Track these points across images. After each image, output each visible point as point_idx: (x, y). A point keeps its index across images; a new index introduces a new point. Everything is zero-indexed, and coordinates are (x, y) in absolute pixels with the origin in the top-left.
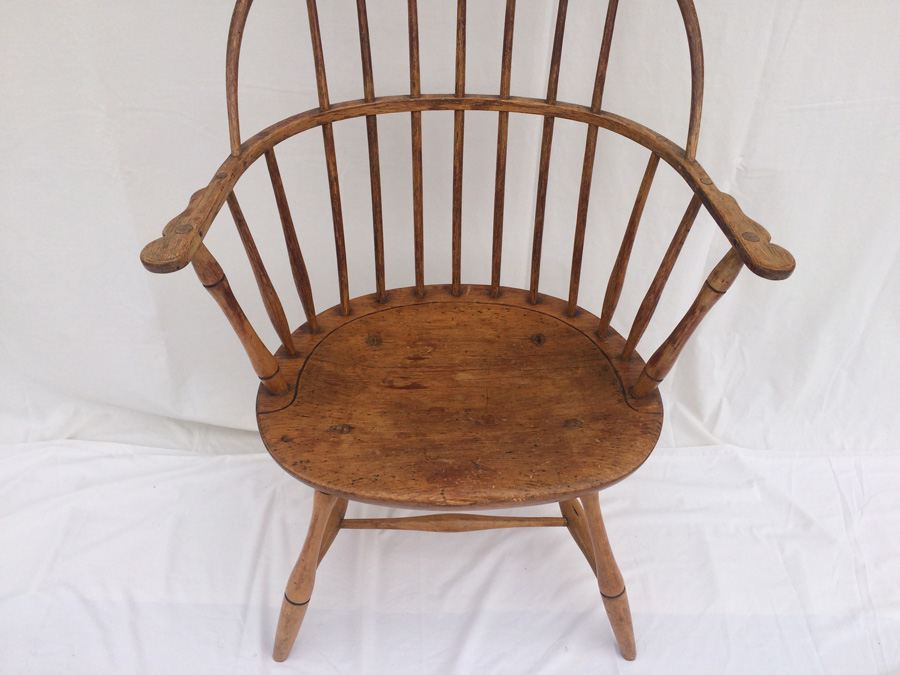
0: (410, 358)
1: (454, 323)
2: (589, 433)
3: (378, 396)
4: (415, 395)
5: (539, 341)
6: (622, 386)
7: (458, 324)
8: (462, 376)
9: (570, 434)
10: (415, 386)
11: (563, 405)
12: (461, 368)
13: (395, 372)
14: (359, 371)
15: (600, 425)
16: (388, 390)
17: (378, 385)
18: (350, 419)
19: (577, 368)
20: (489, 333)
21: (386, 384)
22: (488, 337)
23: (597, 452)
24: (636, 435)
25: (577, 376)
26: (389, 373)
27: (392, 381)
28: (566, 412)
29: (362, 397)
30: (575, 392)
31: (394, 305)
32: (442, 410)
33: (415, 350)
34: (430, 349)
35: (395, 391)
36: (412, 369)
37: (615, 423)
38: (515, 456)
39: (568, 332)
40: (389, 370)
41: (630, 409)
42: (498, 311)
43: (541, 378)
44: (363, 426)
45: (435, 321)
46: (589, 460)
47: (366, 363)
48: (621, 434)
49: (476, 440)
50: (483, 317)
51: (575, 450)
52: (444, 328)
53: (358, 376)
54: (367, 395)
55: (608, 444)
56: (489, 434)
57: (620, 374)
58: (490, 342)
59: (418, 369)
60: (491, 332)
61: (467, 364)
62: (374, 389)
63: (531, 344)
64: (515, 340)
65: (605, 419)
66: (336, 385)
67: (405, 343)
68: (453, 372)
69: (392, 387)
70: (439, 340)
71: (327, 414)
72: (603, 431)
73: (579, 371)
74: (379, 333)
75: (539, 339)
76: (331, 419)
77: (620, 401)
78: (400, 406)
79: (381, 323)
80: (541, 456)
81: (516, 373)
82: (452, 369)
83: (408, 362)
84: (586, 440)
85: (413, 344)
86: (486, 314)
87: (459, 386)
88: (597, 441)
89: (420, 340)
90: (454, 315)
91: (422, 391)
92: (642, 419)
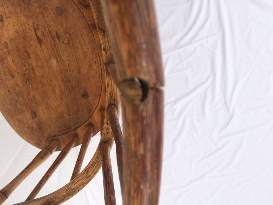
0: (57, 33)
1: (85, 50)
2: (30, 122)
3: (27, 26)
4: (34, 42)
5: (84, 96)
6: (59, 135)
7: (85, 52)
8: (54, 62)
9: (28, 114)
10: (40, 41)
11: (45, 111)
12: (59, 60)
13: (45, 28)
14: (38, 11)
15: (35, 126)
16: (32, 29)
17: (33, 23)
18: (7, 18)
19: (69, 115)
20: (84, 70)
21: (36, 27)
22: (82, 70)
23: (21, 126)
24: (35, 140)
25: (64, 115)
26: (43, 25)
27: (39, 29)
28: (41, 112)
29: (23, 19)
30: (54, 115)
31: (84, 14)
32: (29, 57)
33: (63, 34)
34: (66, 42)
35: (33, 33)
36: (50, 36)
37: (37, 132)
38: (7, 94)
39: (91, 110)
40: (45, 25)
41: (46, 139)
42: (98, 72)
43: (61, 99)
44: (5, 25)
45: (83, 39)
46: (16, 122)
47: (44, 12)
48: (33, 134)
49: (13, 76)
50: (93, 64)
51: (19, 117)
52: (81, 45)
53: (35, 11)
54: (25, 20)
55: (27, 129)
56: (18, 81)
57: (66, 135)
58: (79, 71)
59: (51, 39)
60: (85, 71)
61: (62, 63)
62: (31, 23)
63: (82, 92)
64: (83, 84)
65: (39, 128)
66: (24, 3)
67: (65, 27)
68: (55, 57)
69: (35, 30)
70: (73, 45)
71: (5, 7)
72: (32, 127)
73: (67, 116)
74: (65, 11)
75: (85, 95)
76: (3, 10)
77: (50, 134)
78: (25, 38)
79: (71, 10)
80: (11, 104)
81: (63, 87)
82: (58, 56)
83: (54, 33)
84: (25, 121)
85: (66, 32)
86: (95, 66)
87: (47, 62)
88: (27, 125)
89: (70, 34)
90: (90, 48)
91: (38, 45)
92: (42, 143)
